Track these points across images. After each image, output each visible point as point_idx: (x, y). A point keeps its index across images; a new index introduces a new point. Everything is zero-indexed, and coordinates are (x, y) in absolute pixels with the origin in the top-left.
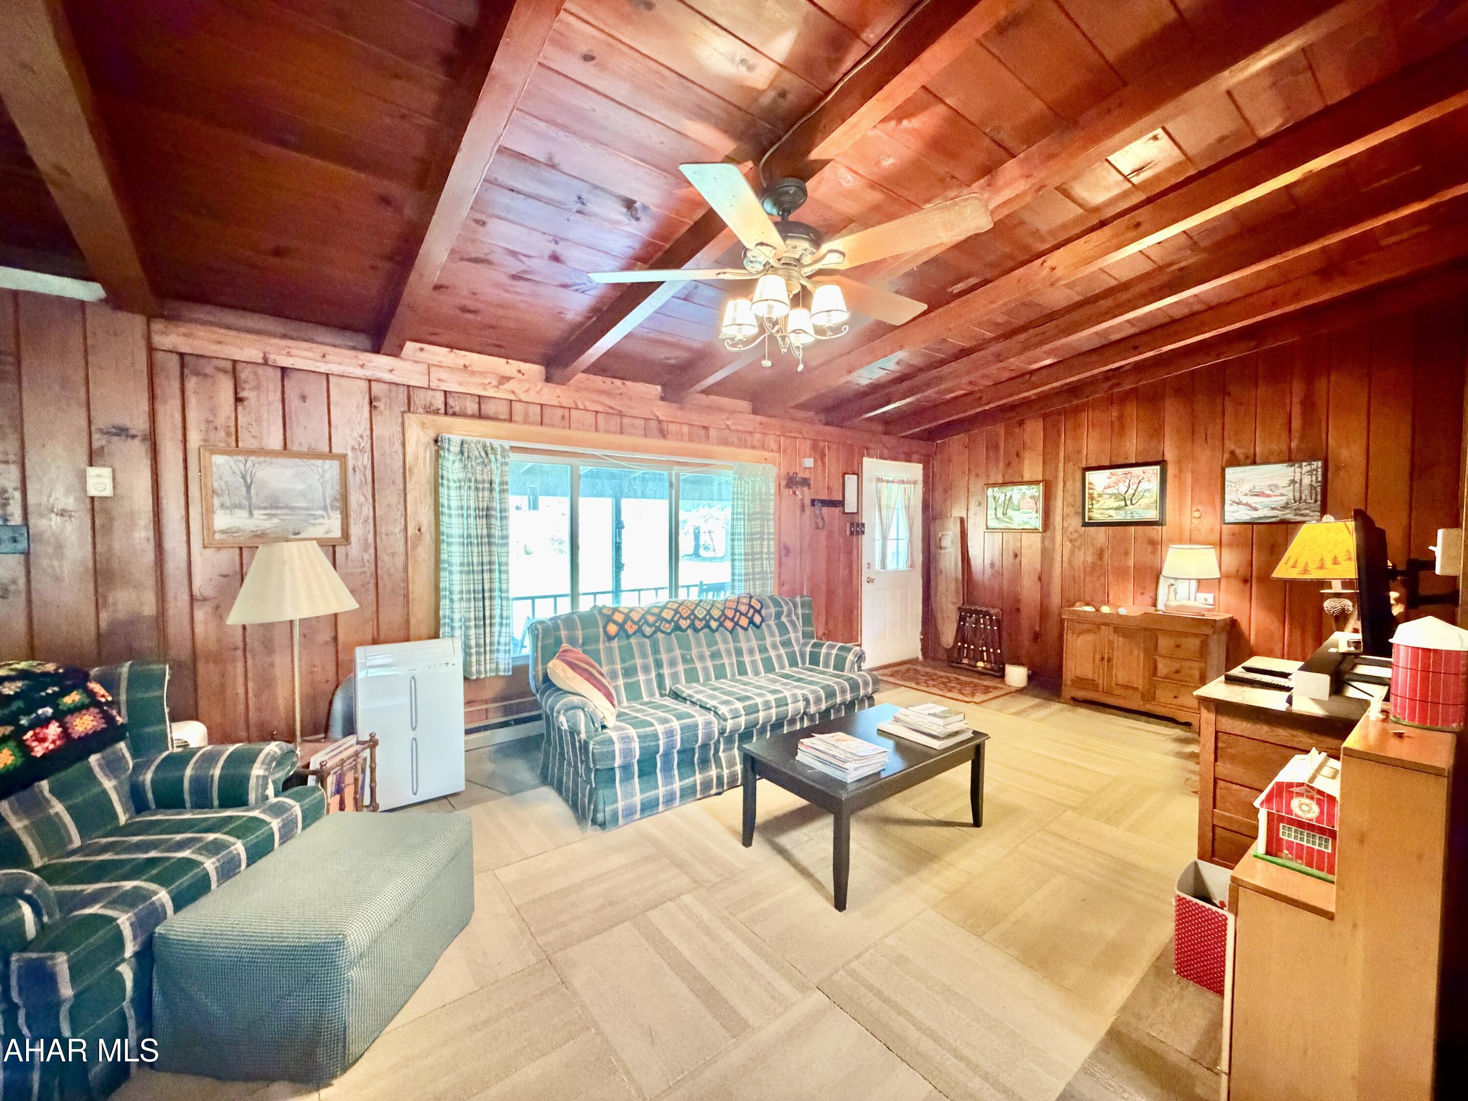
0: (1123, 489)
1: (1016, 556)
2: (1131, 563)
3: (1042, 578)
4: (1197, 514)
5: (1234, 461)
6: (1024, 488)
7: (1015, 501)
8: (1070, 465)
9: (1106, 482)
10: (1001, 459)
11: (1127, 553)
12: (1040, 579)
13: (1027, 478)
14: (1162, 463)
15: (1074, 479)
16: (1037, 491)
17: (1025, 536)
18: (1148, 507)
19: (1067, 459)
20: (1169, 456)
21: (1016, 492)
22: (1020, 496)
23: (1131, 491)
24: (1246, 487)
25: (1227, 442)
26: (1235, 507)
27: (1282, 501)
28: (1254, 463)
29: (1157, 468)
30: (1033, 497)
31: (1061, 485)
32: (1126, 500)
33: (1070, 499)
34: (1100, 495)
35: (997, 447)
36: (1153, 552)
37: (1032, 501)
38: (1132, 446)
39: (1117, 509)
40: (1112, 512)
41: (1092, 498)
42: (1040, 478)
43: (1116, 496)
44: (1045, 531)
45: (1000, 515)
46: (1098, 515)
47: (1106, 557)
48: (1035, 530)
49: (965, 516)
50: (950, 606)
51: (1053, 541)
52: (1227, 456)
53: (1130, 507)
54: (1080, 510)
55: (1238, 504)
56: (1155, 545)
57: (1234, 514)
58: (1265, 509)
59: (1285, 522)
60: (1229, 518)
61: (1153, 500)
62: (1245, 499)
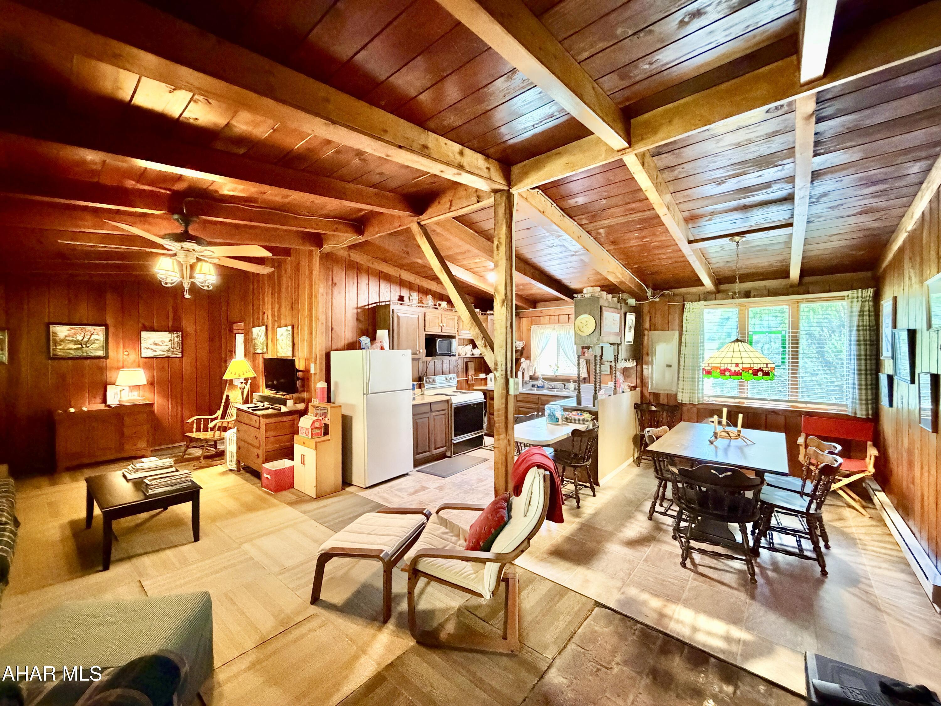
2: (87, 381)
4: (126, 353)
5: (145, 329)
9: (67, 332)
11: (83, 376)
14: (105, 325)
15: (39, 330)
18: (97, 349)
20: (110, 322)
23: (86, 340)
24: (151, 341)
25: (141, 320)
26: (146, 350)
28: (154, 330)
29: (103, 328)
31: (25, 333)
32: (83, 345)
34: (61, 341)
36: (102, 374)
38: (84, 313)
39: (76, 349)
40: (72, 351)
41: (55, 342)
43: (75, 342)
44: (10, 364)
46: (60, 353)
51: (17, 370)
52: (141, 326)
53: (85, 349)
54: (45, 350)
55: (148, 349)
56: (102, 370)
57: (146, 353)
58: (160, 351)
59: (168, 357)
60: (144, 355)
61: (101, 345)
62: (151, 347)
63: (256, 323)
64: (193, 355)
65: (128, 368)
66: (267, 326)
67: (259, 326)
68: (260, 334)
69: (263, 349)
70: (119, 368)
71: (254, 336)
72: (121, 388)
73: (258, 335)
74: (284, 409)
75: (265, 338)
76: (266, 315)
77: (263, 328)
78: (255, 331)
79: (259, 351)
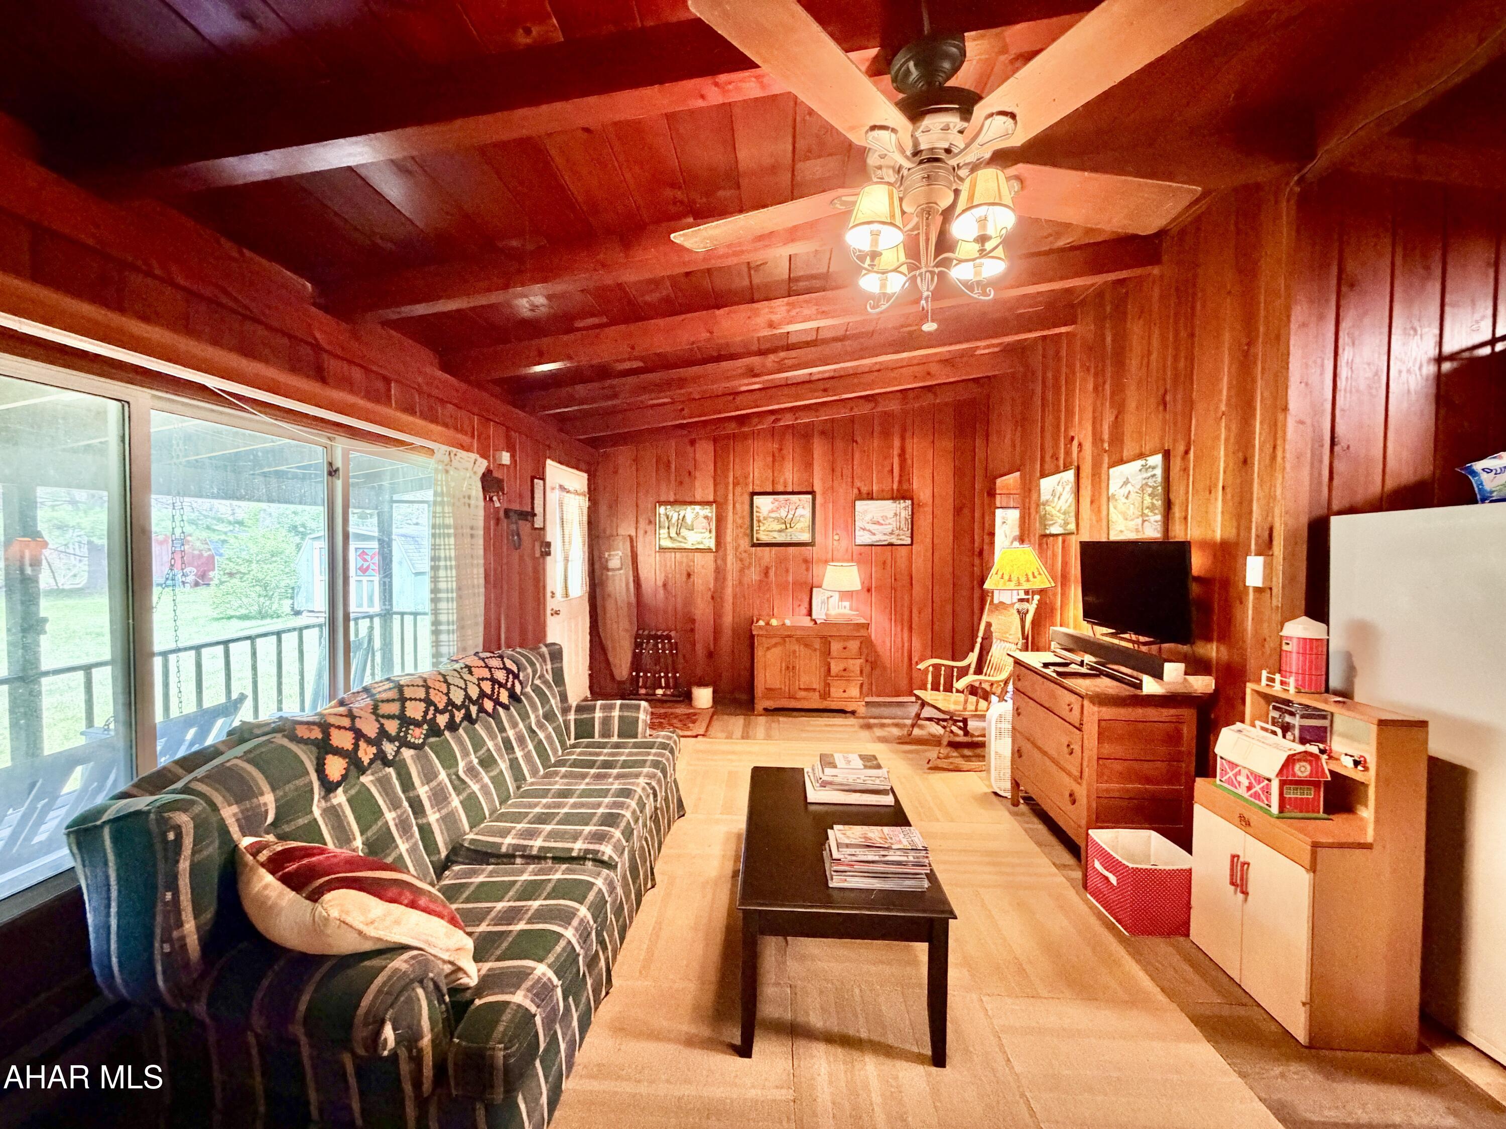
0: (783, 513)
1: (689, 575)
2: (790, 579)
3: (716, 597)
4: (836, 537)
5: (861, 497)
6: (697, 508)
7: (689, 520)
8: (739, 489)
9: (771, 506)
10: (673, 477)
11: (787, 571)
12: (713, 598)
13: (698, 498)
14: (812, 493)
15: (742, 503)
16: (709, 511)
17: (698, 555)
18: (802, 530)
19: (735, 484)
20: (818, 488)
21: (690, 512)
22: (693, 516)
23: (790, 516)
24: (868, 517)
25: (856, 480)
26: (862, 532)
27: (889, 529)
28: (872, 499)
29: (810, 496)
30: (706, 517)
31: (731, 507)
32: (787, 524)
33: (739, 521)
34: (765, 519)
35: (668, 465)
36: (807, 570)
37: (705, 521)
38: (789, 475)
39: (780, 531)
40: (775, 534)
41: (759, 521)
42: (711, 499)
43: (778, 520)
44: (717, 551)
45: (673, 534)
46: (764, 537)
47: (772, 573)
48: (709, 550)
49: (633, 534)
50: (622, 633)
51: (724, 560)
52: (856, 491)
53: (789, 530)
54: (748, 531)
55: (864, 529)
56: (807, 562)
57: (863, 538)
58: (880, 536)
59: (891, 545)
60: (859, 541)
61: (807, 524)
62: (869, 526)
63: (1049, 466)
64: (928, 540)
65: (838, 561)
66: (1078, 469)
67: (1057, 471)
68: (1059, 489)
69: (1066, 523)
70: (826, 562)
71: (1043, 498)
72: (830, 593)
73: (1053, 494)
74: (1150, 686)
75: (1071, 499)
76: (1075, 443)
77: (1070, 475)
78: (1047, 485)
79: (1055, 530)
